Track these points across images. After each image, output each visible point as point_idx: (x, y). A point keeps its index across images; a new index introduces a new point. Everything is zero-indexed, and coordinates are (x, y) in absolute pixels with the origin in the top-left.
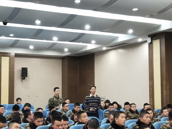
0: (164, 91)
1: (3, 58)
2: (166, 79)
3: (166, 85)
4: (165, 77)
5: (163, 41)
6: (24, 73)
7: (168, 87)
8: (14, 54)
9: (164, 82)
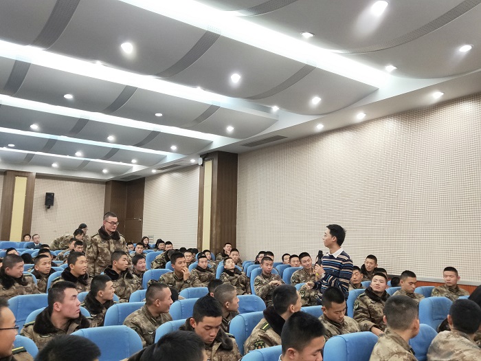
0: (214, 229)
1: (17, 178)
2: (217, 212)
3: (216, 221)
4: (215, 210)
5: (216, 162)
6: (49, 200)
7: (219, 224)
8: (34, 174)
9: (214, 217)
